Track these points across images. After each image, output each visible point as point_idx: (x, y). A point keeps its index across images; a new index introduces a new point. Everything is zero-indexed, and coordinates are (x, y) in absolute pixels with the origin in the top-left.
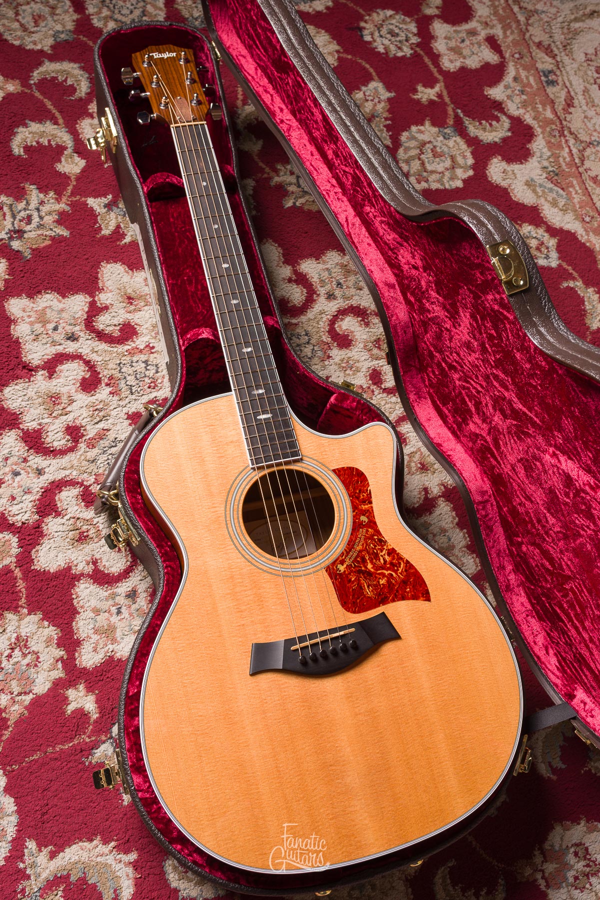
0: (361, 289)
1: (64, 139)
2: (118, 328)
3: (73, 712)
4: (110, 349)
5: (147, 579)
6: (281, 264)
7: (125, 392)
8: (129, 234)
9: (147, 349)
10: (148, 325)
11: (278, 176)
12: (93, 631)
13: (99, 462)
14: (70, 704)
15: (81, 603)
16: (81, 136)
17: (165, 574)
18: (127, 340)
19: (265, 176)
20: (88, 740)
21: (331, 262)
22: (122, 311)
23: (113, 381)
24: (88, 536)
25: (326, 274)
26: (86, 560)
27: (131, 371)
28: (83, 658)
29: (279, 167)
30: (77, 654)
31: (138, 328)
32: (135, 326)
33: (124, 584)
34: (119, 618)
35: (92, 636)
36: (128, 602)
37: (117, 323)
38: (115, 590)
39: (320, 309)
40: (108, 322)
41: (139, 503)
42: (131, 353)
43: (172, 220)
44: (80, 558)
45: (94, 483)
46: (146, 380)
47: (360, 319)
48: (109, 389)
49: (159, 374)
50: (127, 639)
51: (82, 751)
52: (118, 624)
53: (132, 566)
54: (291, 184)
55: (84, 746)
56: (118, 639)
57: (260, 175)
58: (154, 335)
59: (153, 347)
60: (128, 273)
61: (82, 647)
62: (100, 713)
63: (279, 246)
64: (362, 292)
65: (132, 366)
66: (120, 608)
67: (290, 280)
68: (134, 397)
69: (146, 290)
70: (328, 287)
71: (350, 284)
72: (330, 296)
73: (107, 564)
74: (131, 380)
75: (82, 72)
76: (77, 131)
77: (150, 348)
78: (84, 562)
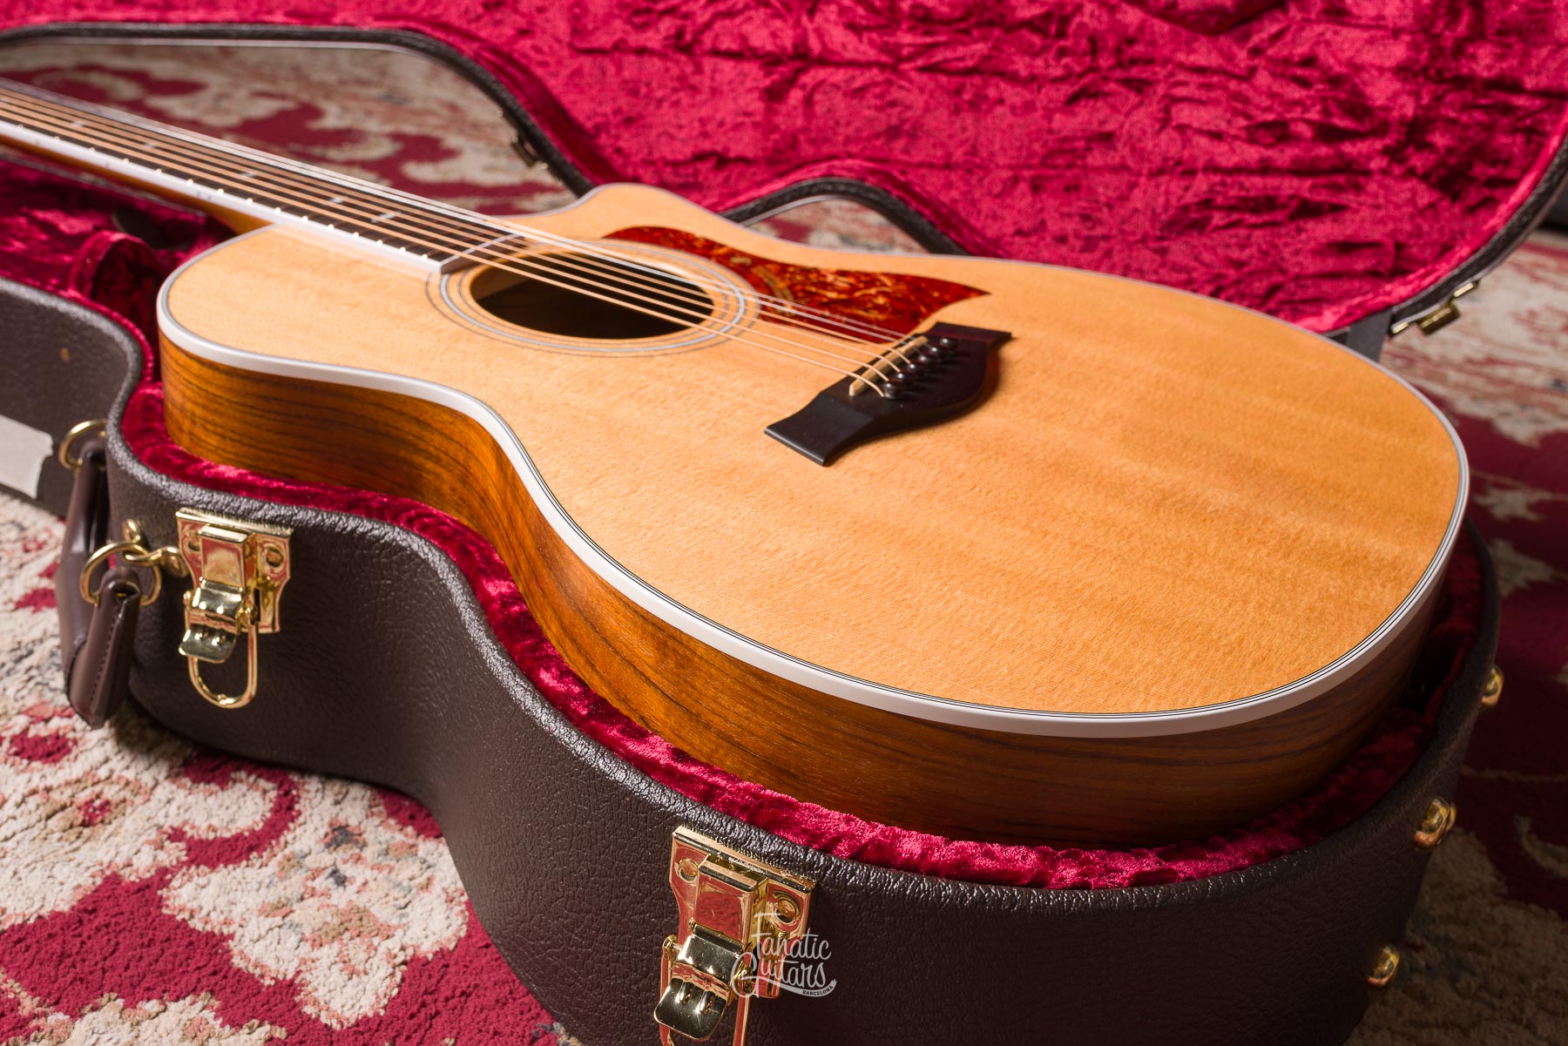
5: (349, 797)
12: (306, 947)
15: (217, 917)
24: (107, 803)
26: (149, 842)
28: (336, 1005)
30: (308, 1009)
33: (299, 831)
34: (352, 888)
35: (315, 954)
36: (340, 855)
38: (287, 851)
44: (124, 849)
50: (415, 911)
52: (362, 901)
53: (287, 793)
56: (394, 922)
61: (309, 988)
66: (335, 872)
73: (215, 822)
78: (147, 849)
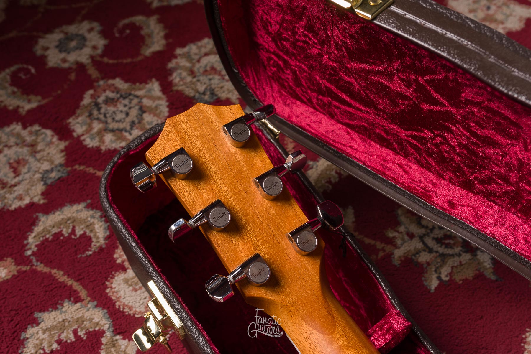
1: (96, 320)
11: (396, 247)
16: (117, 304)
19: (381, 254)
29: (391, 234)
54: (418, 252)
75: (91, 212)
76: (111, 300)
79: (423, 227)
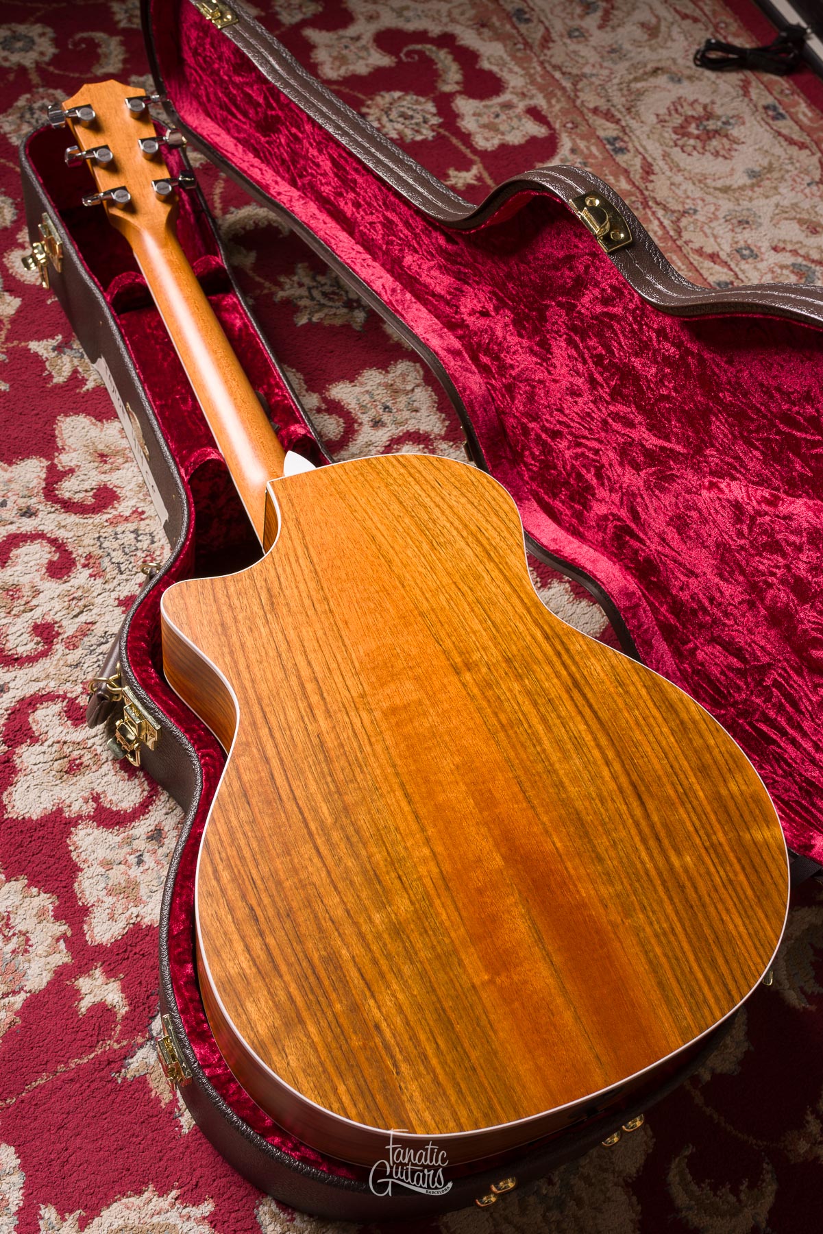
0: (417, 411)
2: (91, 494)
3: (89, 1010)
4: (82, 521)
5: (173, 813)
6: (304, 393)
7: (111, 572)
8: (91, 378)
9: (135, 515)
10: (132, 485)
11: (283, 289)
12: (105, 892)
13: (86, 665)
14: (83, 998)
15: (83, 856)
16: (11, 271)
17: (203, 766)
18: (105, 507)
19: (266, 291)
20: (116, 1046)
21: (371, 383)
22: (94, 473)
23: (92, 561)
24: (81, 764)
25: (367, 397)
26: (83, 797)
27: (116, 545)
28: (96, 931)
29: (282, 279)
30: (85, 927)
31: (118, 491)
32: (115, 489)
33: (142, 822)
34: (141, 869)
35: (105, 899)
36: (150, 846)
37: (89, 488)
38: (130, 832)
39: (366, 440)
40: (75, 488)
41: (152, 678)
42: (112, 523)
43: (148, 331)
44: (74, 795)
45: (82, 693)
46: (139, 553)
47: (421, 446)
48: (87, 572)
49: (156, 545)
50: (155, 897)
51: (109, 1063)
52: (141, 878)
53: (152, 796)
54: (301, 297)
55: (113, 1056)
56: (144, 898)
57: (259, 291)
58: (142, 497)
59: (143, 512)
60: (95, 425)
61: (92, 916)
62: (130, 1005)
63: (298, 370)
64: (418, 414)
65: (117, 539)
66: (141, 855)
67: (319, 410)
68: (124, 577)
69: (124, 443)
70: (372, 413)
71: (402, 406)
72: (377, 424)
73: (114, 798)
74: (118, 556)
75: (4, 198)
77: (139, 514)
78: (81, 800)
79: (316, 281)
